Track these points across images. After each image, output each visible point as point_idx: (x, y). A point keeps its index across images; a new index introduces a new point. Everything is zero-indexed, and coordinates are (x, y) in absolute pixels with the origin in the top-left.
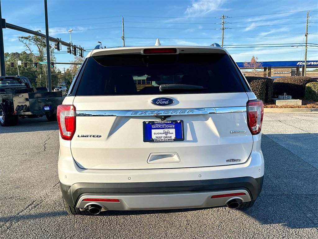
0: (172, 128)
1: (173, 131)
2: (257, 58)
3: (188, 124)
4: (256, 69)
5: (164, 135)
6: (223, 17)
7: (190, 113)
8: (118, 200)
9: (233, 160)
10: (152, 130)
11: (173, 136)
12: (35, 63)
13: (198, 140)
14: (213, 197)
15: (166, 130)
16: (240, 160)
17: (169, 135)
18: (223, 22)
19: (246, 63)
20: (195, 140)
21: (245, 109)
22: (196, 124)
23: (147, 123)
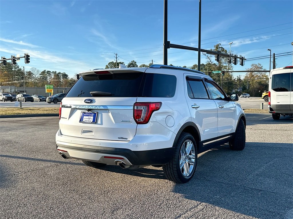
0: (92, 116)
1: (92, 118)
3: (100, 114)
5: (88, 120)
7: (99, 108)
8: (66, 152)
9: (122, 138)
10: (84, 116)
11: (92, 120)
12: (209, 73)
13: (103, 124)
14: (105, 157)
15: (89, 117)
16: (127, 139)
17: (90, 120)
20: (102, 124)
21: (132, 108)
22: (104, 115)
23: (84, 112)
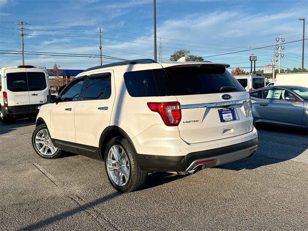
0: (230, 113)
2: (59, 66)
3: (235, 110)
4: (59, 77)
6: (22, 23)
10: (223, 115)
13: (240, 119)
15: (228, 114)
17: (230, 117)
18: (21, 28)
19: (49, 70)
22: (238, 110)
23: (220, 110)
